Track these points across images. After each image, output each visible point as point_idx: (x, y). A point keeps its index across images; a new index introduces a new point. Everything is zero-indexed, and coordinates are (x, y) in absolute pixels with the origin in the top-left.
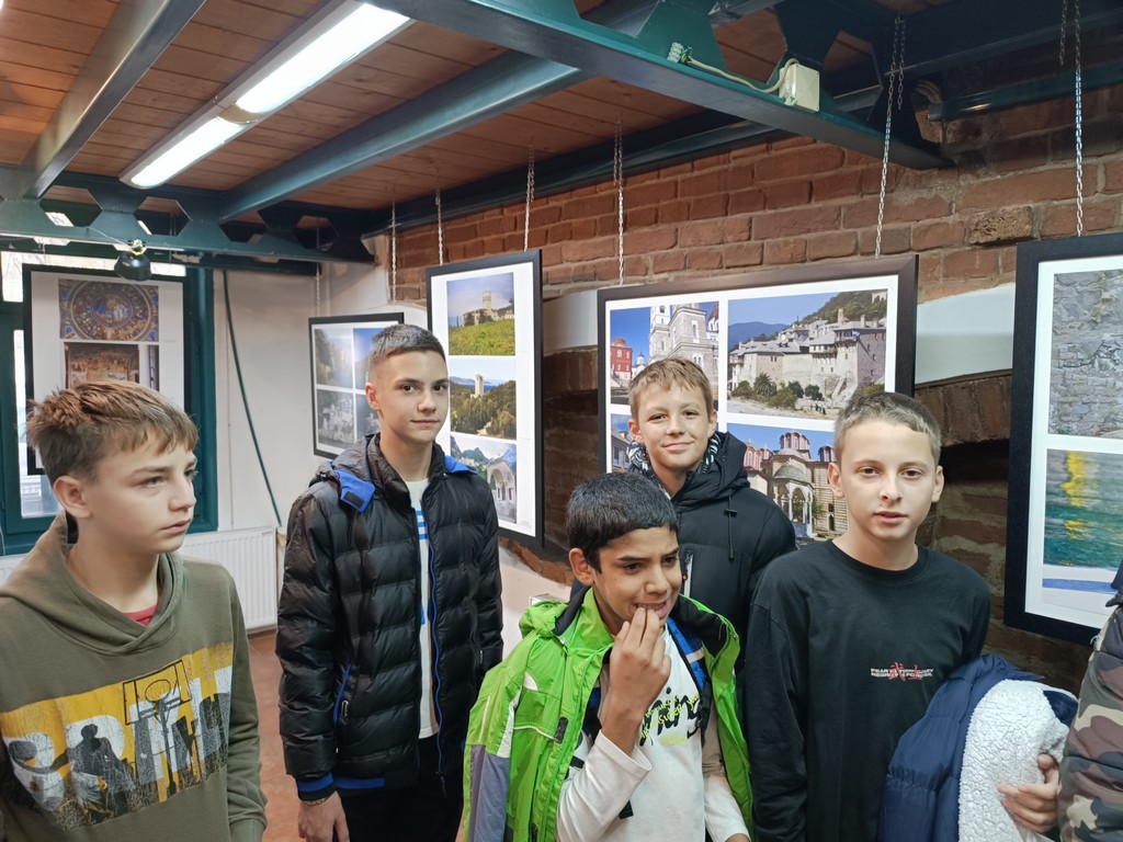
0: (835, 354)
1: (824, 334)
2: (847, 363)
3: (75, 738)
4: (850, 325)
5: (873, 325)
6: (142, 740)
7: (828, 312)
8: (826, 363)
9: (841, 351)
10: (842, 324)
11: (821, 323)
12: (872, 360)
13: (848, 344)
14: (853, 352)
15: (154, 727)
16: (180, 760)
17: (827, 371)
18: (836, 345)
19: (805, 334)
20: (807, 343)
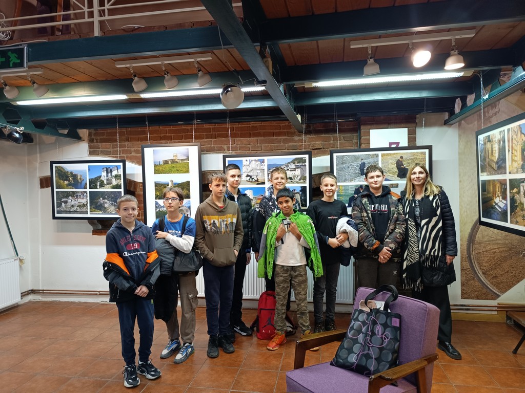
0: (295, 170)
1: (293, 166)
2: (298, 172)
3: (212, 222)
4: (298, 164)
5: (304, 164)
6: (221, 225)
7: (293, 162)
8: (293, 172)
9: (297, 170)
10: (296, 164)
11: (292, 164)
12: (303, 171)
13: (298, 168)
14: (299, 170)
15: (222, 223)
16: (226, 229)
17: (293, 174)
18: (295, 168)
19: (288, 166)
20: (288, 168)
